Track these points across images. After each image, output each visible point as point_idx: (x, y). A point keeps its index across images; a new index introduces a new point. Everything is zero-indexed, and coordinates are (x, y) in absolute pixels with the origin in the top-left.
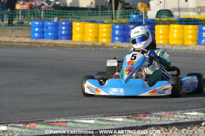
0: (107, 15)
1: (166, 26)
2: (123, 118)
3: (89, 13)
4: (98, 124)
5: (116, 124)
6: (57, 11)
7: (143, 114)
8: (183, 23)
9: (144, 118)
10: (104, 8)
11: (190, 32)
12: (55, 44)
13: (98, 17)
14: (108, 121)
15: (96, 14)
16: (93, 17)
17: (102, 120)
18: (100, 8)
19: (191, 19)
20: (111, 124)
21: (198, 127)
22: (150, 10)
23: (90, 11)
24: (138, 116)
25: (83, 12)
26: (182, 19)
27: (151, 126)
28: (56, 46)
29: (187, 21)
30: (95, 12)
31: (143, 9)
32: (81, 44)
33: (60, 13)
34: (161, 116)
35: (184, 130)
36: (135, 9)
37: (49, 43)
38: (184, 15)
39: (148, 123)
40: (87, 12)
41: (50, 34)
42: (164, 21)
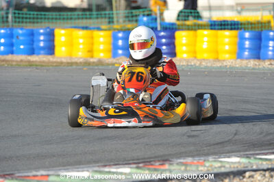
0: (105, 18)
1: (191, 33)
2: (131, 168)
3: (78, 15)
6: (32, 13)
7: (159, 161)
8: (217, 27)
9: (162, 168)
10: (99, 8)
11: (227, 40)
12: (29, 61)
13: (91, 21)
14: (109, 172)
15: (88, 16)
16: (85, 21)
17: (100, 172)
18: (94, 8)
19: (227, 21)
21: (240, 180)
22: (167, 9)
23: (80, 13)
24: (152, 165)
25: (69, 13)
26: (214, 21)
28: (31, 64)
29: (221, 25)
30: (88, 13)
31: (158, 7)
32: (69, 61)
33: (35, 16)
34: (185, 164)
36: (146, 8)
37: (22, 61)
38: (217, 16)
40: (76, 13)
41: (22, 47)
42: (188, 26)
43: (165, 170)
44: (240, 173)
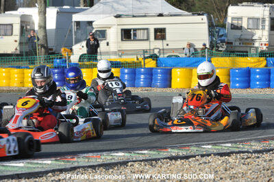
1: (89, 70)
2: (51, 160)
3: (14, 59)
4: (28, 167)
5: (44, 166)
7: (70, 155)
9: (72, 160)
13: (23, 63)
14: (37, 163)
15: (20, 60)
16: (18, 63)
17: (31, 163)
18: (24, 54)
19: (113, 62)
20: (40, 166)
22: (73, 54)
23: (15, 57)
24: (66, 158)
25: (8, 58)
27: (79, 167)
30: (20, 57)
31: (67, 53)
34: (88, 158)
35: (111, 170)
36: (59, 53)
38: (106, 58)
39: (76, 165)
40: (12, 57)
42: (87, 65)
43: (75, 162)
44: (124, 163)
